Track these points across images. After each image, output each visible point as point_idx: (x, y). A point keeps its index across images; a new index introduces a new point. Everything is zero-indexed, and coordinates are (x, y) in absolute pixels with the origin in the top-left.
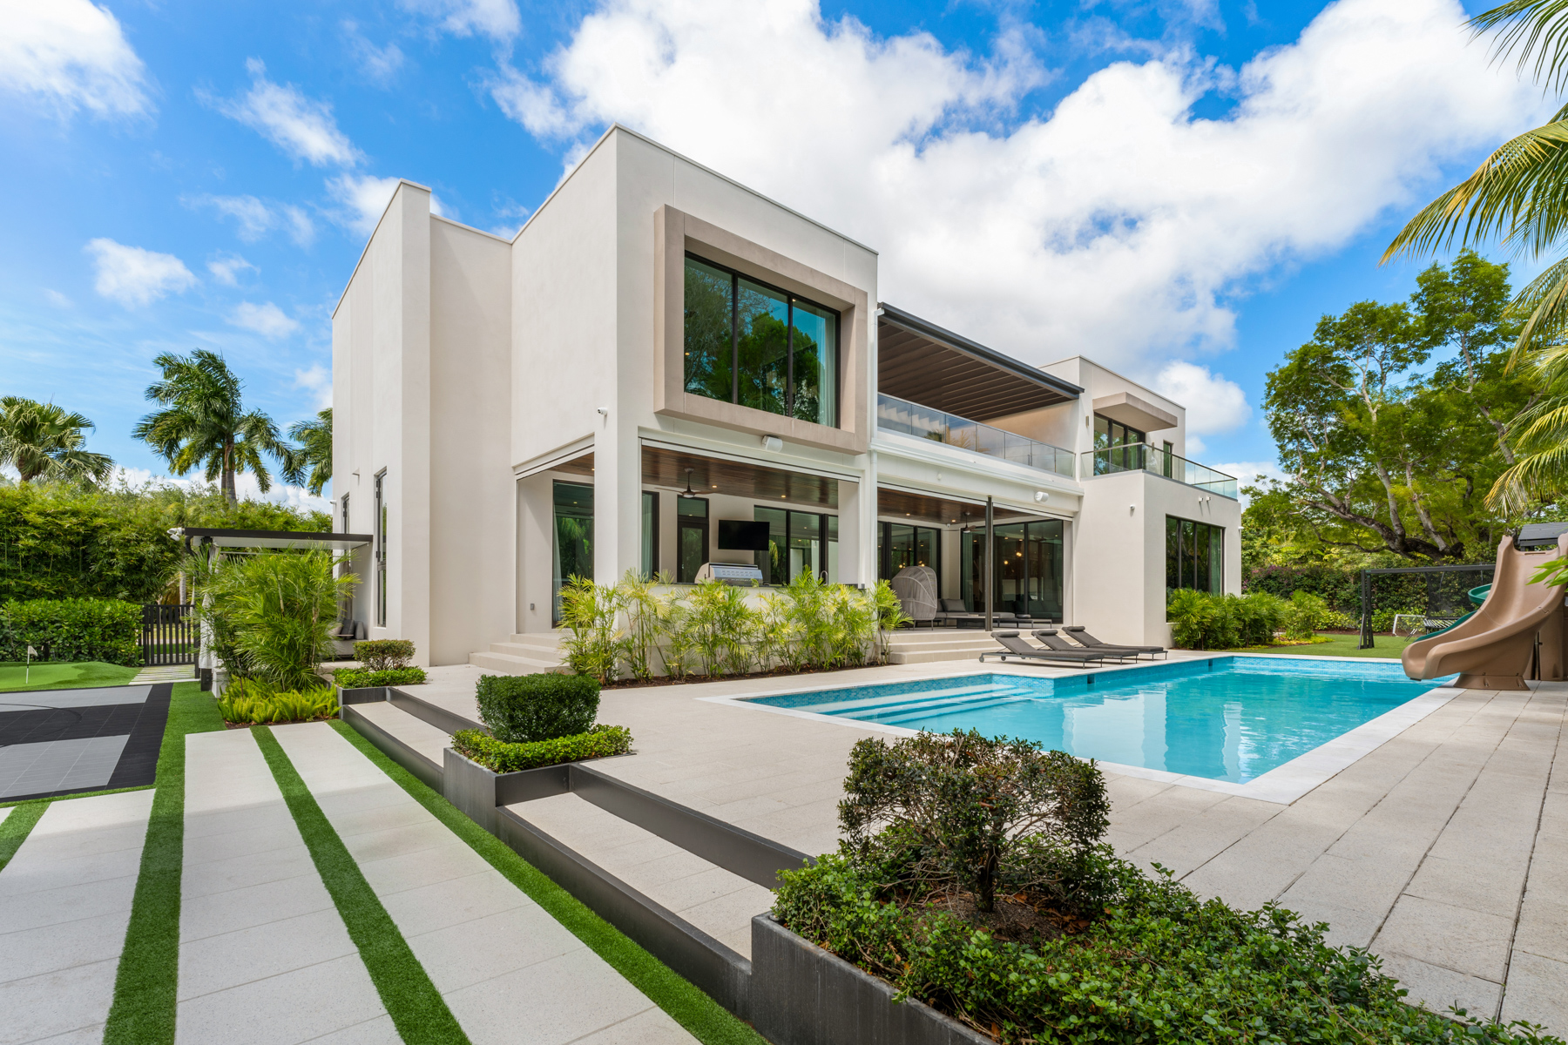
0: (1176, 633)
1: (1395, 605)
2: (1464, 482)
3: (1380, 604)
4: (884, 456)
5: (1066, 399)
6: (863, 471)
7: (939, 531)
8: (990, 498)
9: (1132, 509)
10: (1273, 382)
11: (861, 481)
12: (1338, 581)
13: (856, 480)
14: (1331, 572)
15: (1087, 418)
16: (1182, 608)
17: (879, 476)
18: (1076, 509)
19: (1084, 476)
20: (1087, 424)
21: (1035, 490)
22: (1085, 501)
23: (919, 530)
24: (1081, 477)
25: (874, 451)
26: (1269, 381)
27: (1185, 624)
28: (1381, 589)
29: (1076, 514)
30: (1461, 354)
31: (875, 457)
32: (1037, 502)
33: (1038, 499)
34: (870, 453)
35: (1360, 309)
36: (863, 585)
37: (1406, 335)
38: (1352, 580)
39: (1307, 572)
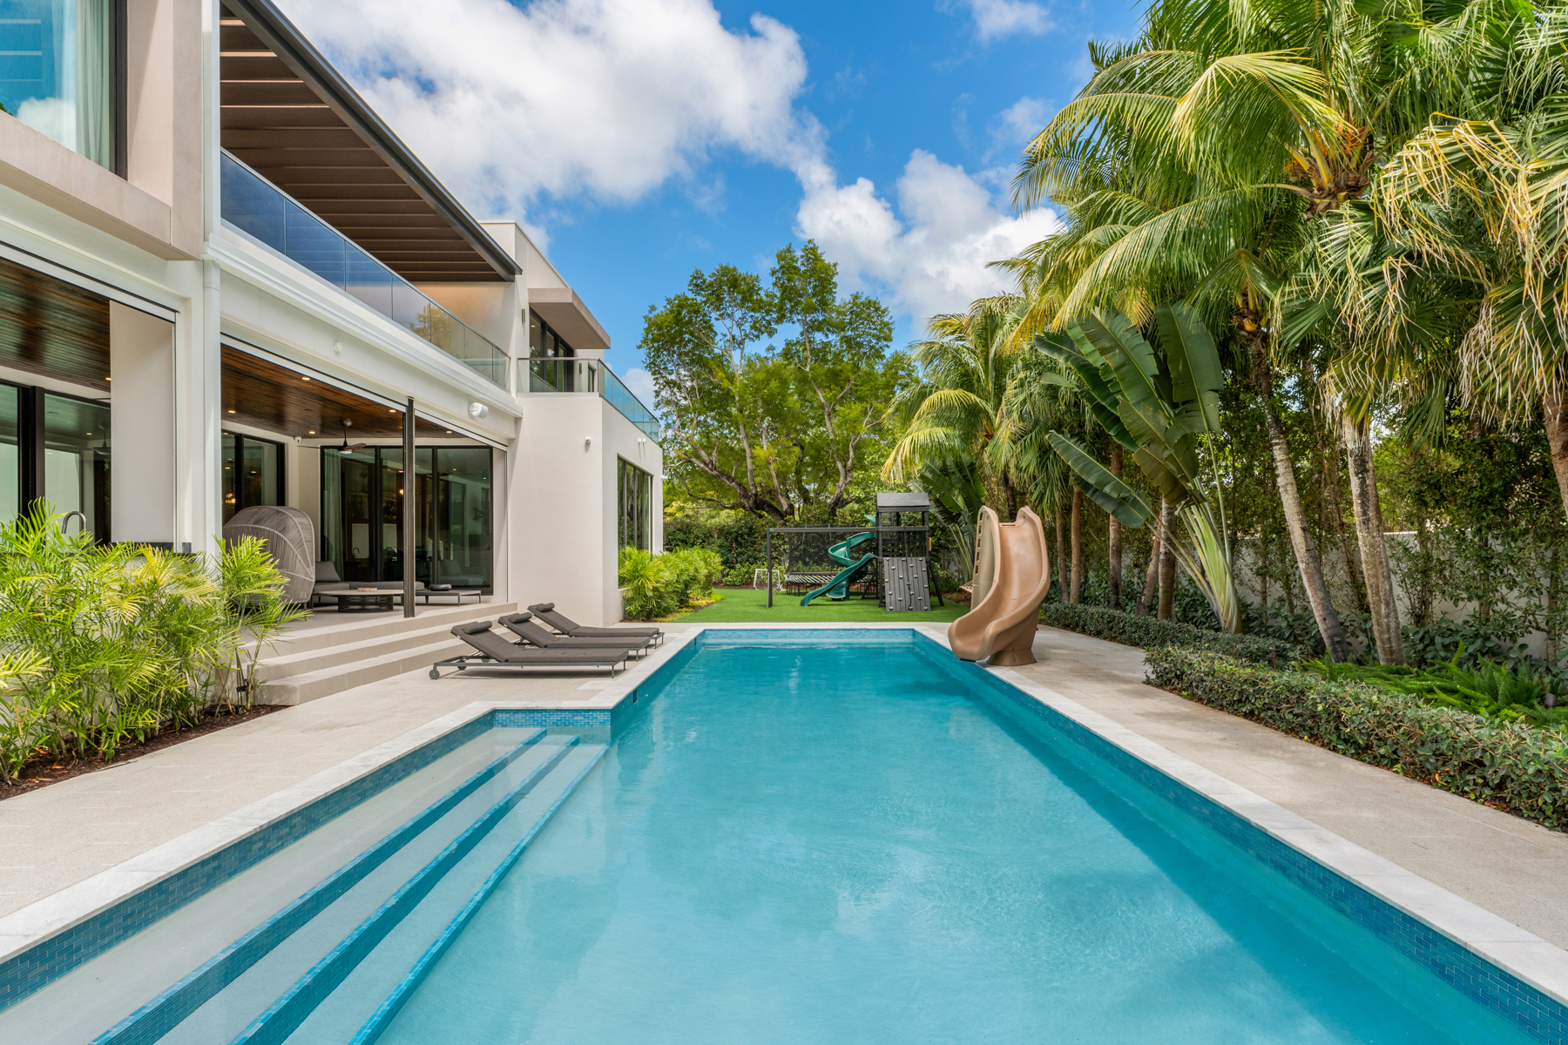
0: (627, 601)
1: (751, 560)
2: (797, 450)
3: (739, 559)
4: (231, 280)
5: (498, 278)
6: (185, 300)
7: (280, 448)
8: (411, 401)
9: (588, 443)
10: (650, 327)
11: (179, 319)
12: (705, 535)
13: (169, 315)
14: (698, 526)
15: (523, 311)
16: (636, 570)
17: (223, 322)
18: (513, 436)
19: (519, 390)
20: (523, 320)
21: (471, 400)
22: (524, 424)
23: (246, 442)
24: (518, 391)
25: (214, 263)
26: (646, 326)
27: (639, 591)
28: (740, 544)
29: (512, 442)
30: (802, 334)
31: (215, 278)
32: (472, 417)
33: (474, 414)
34: (204, 266)
35: (725, 271)
36: (187, 546)
37: (759, 306)
38: (716, 536)
39: (679, 526)
